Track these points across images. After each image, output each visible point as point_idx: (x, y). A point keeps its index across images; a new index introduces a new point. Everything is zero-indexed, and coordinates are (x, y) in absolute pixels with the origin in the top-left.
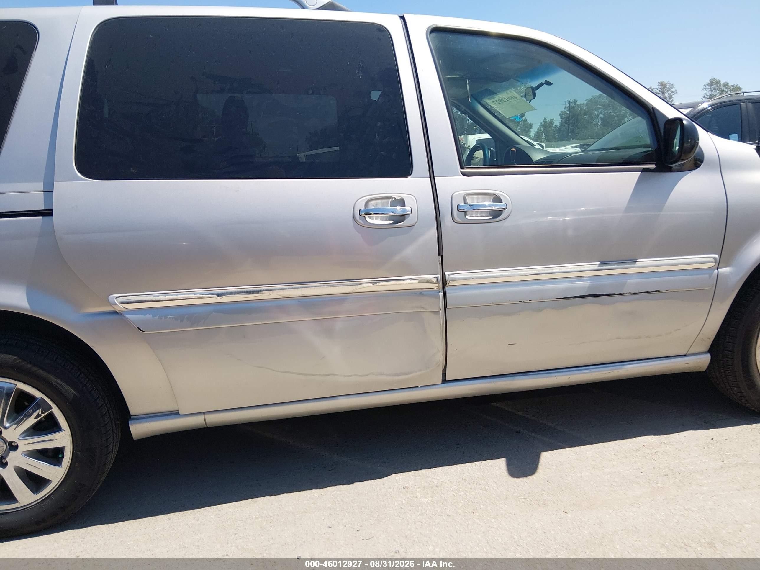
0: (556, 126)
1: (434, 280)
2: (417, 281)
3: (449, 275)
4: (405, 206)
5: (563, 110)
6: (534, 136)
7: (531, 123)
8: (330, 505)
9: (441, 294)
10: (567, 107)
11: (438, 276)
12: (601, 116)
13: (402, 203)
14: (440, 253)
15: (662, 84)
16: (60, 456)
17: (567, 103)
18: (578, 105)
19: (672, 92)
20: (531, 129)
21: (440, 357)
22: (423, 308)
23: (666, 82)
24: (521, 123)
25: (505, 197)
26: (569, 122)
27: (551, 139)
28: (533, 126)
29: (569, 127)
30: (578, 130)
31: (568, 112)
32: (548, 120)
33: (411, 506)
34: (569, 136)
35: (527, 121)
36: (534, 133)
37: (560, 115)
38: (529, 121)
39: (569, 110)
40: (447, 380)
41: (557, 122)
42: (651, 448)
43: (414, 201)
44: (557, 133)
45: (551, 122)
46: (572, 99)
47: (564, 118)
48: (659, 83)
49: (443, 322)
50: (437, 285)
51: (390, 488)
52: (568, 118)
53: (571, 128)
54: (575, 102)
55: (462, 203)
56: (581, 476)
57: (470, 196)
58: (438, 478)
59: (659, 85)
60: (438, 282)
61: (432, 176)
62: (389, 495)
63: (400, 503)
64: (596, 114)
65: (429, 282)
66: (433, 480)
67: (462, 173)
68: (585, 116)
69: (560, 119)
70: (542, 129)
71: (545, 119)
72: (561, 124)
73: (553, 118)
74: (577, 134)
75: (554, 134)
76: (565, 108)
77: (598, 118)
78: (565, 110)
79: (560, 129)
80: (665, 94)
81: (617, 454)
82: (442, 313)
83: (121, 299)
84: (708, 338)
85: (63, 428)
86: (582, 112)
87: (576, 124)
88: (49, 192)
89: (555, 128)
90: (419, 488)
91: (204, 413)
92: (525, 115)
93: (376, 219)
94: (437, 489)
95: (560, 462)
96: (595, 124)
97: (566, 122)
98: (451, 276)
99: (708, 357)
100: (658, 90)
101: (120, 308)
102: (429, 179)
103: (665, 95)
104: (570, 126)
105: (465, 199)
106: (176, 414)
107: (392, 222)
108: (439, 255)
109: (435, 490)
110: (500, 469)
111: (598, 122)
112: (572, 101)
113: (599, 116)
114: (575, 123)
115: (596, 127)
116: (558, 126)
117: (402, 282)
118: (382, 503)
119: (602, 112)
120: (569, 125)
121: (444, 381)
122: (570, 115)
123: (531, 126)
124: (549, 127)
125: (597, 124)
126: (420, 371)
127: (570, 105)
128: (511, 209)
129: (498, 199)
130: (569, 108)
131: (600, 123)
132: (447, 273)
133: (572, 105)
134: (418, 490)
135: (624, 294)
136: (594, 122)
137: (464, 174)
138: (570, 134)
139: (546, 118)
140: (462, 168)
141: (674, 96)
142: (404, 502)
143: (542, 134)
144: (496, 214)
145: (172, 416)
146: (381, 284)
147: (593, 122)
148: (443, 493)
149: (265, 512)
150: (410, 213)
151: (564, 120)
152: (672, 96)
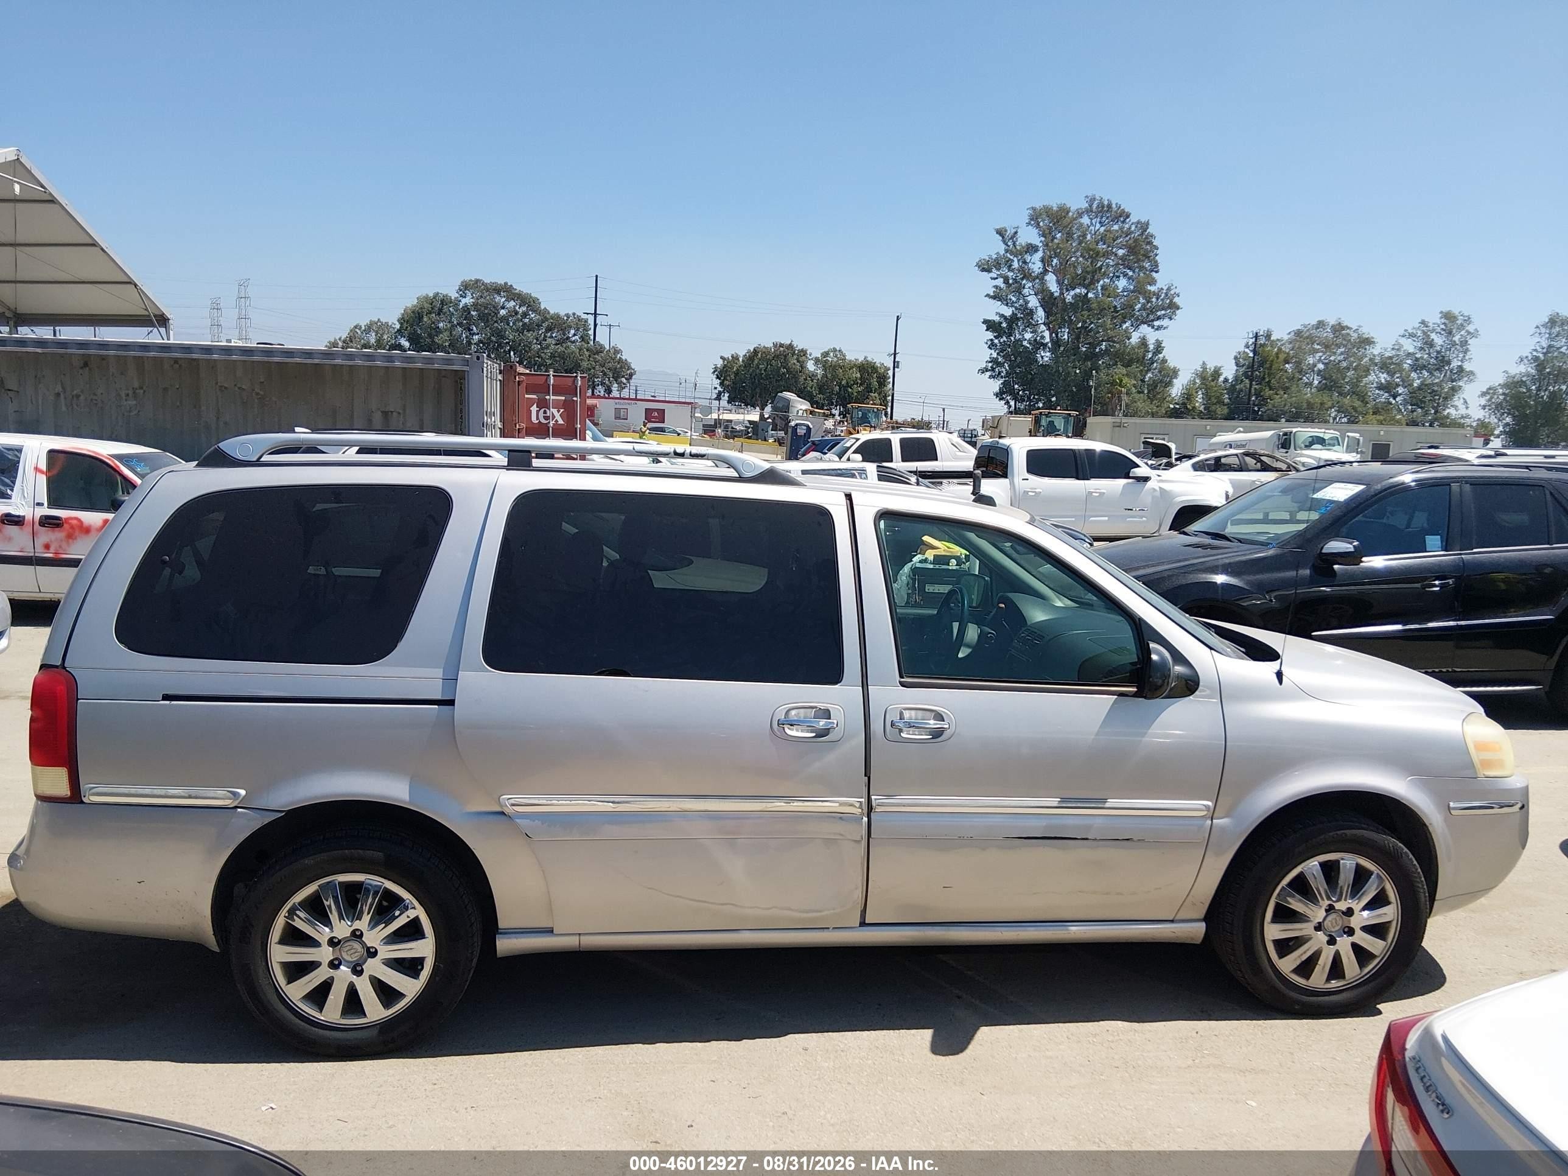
0: (1226, 380)
1: (858, 805)
2: (837, 804)
3: (876, 799)
4: (830, 719)
5: (1242, 349)
6: (1179, 394)
7: (1175, 368)
8: (715, 1058)
9: (865, 819)
10: (1250, 343)
11: (863, 800)
12: (1321, 366)
13: (827, 714)
14: (867, 774)
15: (1448, 316)
16: (419, 967)
17: (1251, 336)
18: (1273, 341)
19: (1469, 333)
20: (1175, 380)
21: (859, 894)
22: (841, 835)
23: (1456, 313)
24: (1155, 365)
25: (947, 714)
26: (1252, 374)
27: (1215, 404)
28: (1179, 373)
29: (1251, 385)
30: (1272, 392)
31: (1251, 355)
32: (1211, 366)
33: (808, 1069)
34: (1251, 402)
35: (1168, 361)
36: (1181, 388)
37: (1236, 358)
38: (1172, 363)
39: (1254, 351)
40: (866, 922)
41: (1229, 372)
42: (1116, 1034)
43: (841, 714)
44: (1228, 394)
45: (1217, 373)
46: (1262, 331)
47: (1243, 366)
48: (1441, 312)
49: (864, 851)
50: (860, 810)
51: (787, 1047)
52: (1251, 366)
53: (1256, 386)
54: (1268, 336)
55: (897, 718)
56: (1016, 1058)
57: (907, 711)
58: (846, 1042)
59: (1441, 318)
60: (861, 807)
61: (865, 685)
62: (784, 1055)
63: (796, 1064)
64: (1311, 362)
65: (852, 805)
66: (840, 1044)
67: (900, 682)
68: (1287, 365)
69: (1235, 368)
70: (1198, 381)
71: (1204, 363)
72: (1236, 378)
73: (1219, 365)
74: (1269, 400)
75: (1222, 394)
76: (1247, 346)
77: (1314, 371)
78: (1247, 350)
79: (1233, 386)
80: (1453, 336)
81: (1070, 1036)
82: (864, 843)
83: (512, 801)
84: (1202, 903)
85: (427, 936)
86: (1282, 357)
87: (1267, 380)
88: (451, 680)
89: (1224, 382)
90: (821, 1051)
91: (580, 934)
92: (1164, 352)
93: (797, 730)
94: (842, 1054)
95: (997, 1038)
96: (1306, 384)
97: (1245, 374)
98: (878, 801)
99: (1201, 927)
100: (1439, 326)
101: (509, 810)
102: (861, 688)
103: (1454, 339)
104: (1254, 383)
105: (901, 714)
106: (550, 931)
107: (814, 735)
108: (865, 776)
109: (840, 1055)
110: (922, 1039)
111: (1313, 379)
112: (1261, 333)
113: (1316, 366)
114: (1264, 378)
115: (1309, 389)
116: (1230, 381)
117: (820, 804)
118: (776, 1062)
119: (1323, 358)
120: (1251, 381)
121: (863, 924)
122: (1256, 360)
123: (1175, 373)
124: (1213, 381)
125: (1311, 384)
126: (834, 909)
127: (1256, 340)
128: (953, 730)
129: (939, 717)
130: (1255, 346)
131: (1316, 382)
132: (873, 797)
133: (1262, 341)
134: (820, 1053)
135: (1087, 839)
136: (1304, 378)
137: (903, 684)
138: (1253, 399)
139: (1207, 363)
140: (901, 676)
141: (1470, 342)
142: (801, 1064)
143: (1197, 392)
144: (937, 734)
145: (544, 934)
146: (795, 804)
147: (1301, 379)
148: (848, 1060)
149: (640, 1058)
150: (835, 726)
151: (1242, 370)
152: (1467, 341)
